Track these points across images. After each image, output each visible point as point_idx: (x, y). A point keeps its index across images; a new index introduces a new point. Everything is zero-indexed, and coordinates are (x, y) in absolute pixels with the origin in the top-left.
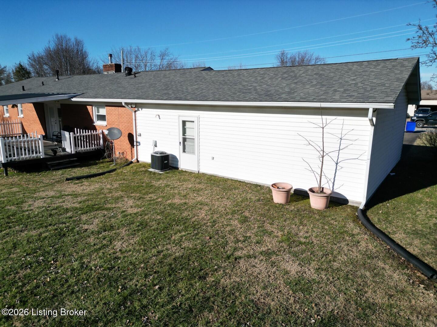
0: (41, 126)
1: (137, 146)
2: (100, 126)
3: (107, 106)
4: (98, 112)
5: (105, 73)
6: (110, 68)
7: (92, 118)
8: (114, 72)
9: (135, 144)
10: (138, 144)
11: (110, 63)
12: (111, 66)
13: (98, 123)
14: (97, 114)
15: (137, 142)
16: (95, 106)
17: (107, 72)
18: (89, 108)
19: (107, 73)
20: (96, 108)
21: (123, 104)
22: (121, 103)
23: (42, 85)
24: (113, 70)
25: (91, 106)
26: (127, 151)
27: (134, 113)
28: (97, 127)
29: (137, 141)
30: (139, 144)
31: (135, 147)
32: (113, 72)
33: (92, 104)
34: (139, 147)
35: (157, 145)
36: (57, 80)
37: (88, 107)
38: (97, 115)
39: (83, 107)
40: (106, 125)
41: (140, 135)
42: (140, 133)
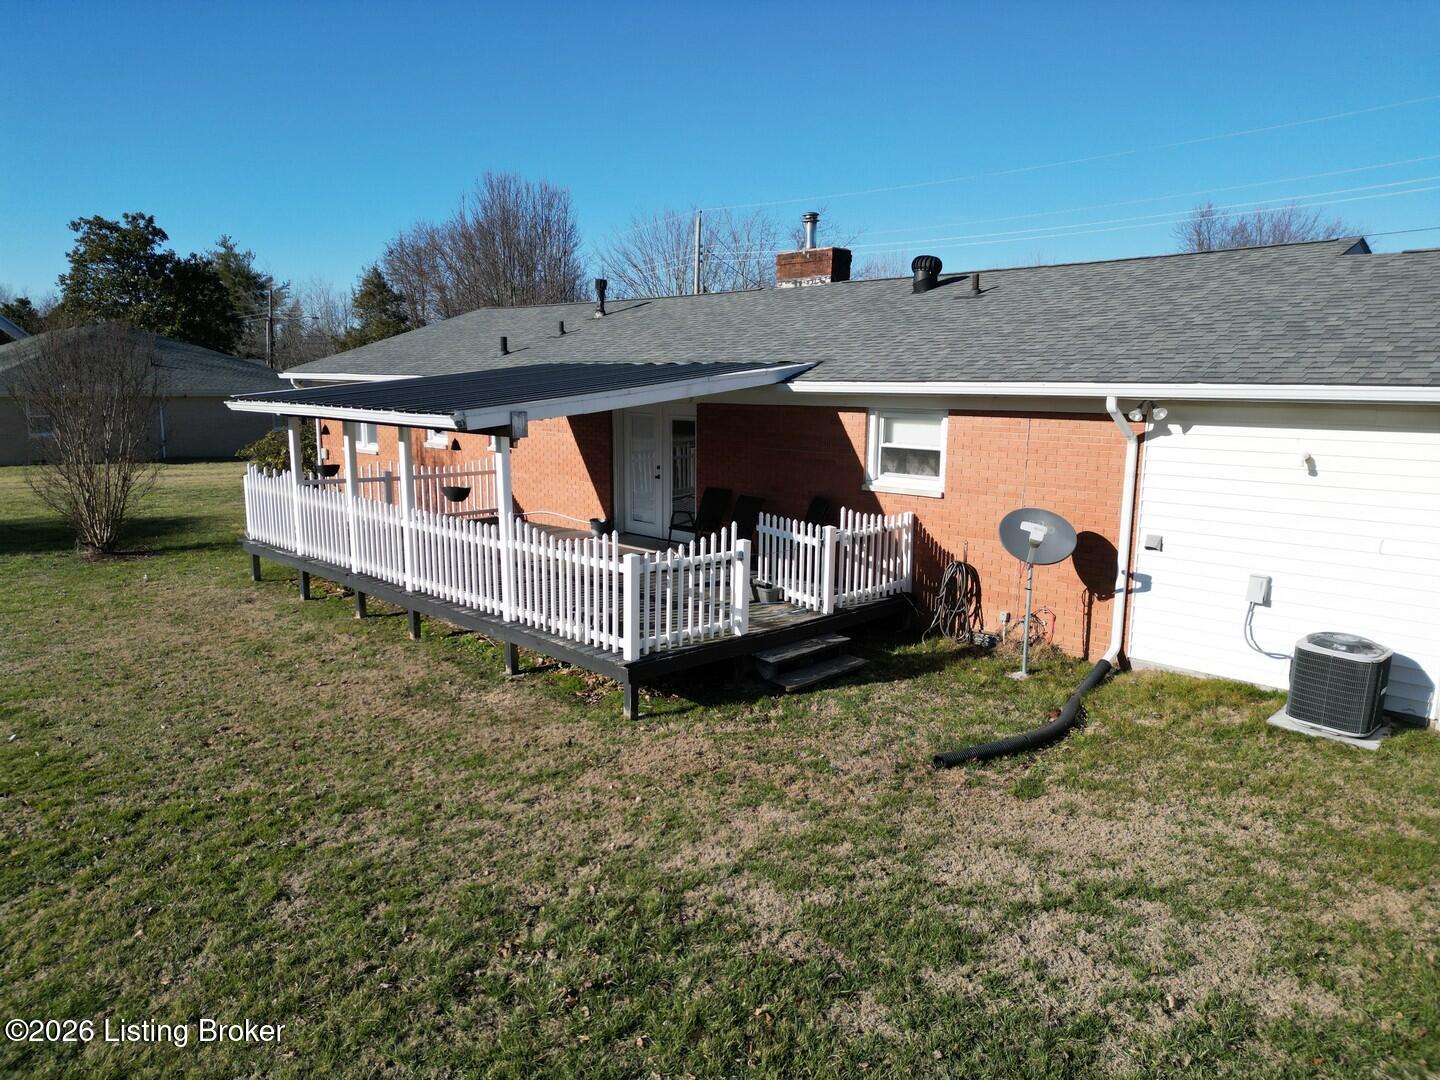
0: (589, 487)
1: (1129, 592)
2: (903, 499)
3: (953, 413)
4: (888, 439)
5: (785, 285)
6: (812, 266)
7: (863, 463)
8: (828, 281)
9: (1120, 582)
10: (1136, 584)
11: (808, 245)
12: (816, 258)
13: (883, 482)
14: (882, 445)
15: (1130, 576)
16: (881, 412)
17: (795, 283)
18: (850, 421)
19: (792, 286)
20: (882, 420)
21: (1111, 406)
22: (1102, 400)
23: (559, 333)
24: (821, 272)
25: (864, 415)
26: (1058, 611)
27: (1132, 447)
28: (883, 502)
29: (1134, 570)
30: (1139, 585)
31: (1119, 598)
32: (823, 282)
33: (862, 405)
34: (1137, 599)
35: (1272, 599)
36: (598, 315)
37: (843, 416)
38: (882, 448)
39: (824, 415)
40: (943, 494)
41: (1156, 546)
42: (1159, 533)
